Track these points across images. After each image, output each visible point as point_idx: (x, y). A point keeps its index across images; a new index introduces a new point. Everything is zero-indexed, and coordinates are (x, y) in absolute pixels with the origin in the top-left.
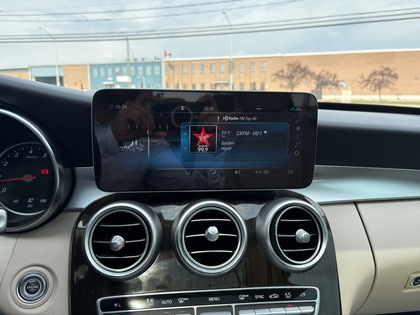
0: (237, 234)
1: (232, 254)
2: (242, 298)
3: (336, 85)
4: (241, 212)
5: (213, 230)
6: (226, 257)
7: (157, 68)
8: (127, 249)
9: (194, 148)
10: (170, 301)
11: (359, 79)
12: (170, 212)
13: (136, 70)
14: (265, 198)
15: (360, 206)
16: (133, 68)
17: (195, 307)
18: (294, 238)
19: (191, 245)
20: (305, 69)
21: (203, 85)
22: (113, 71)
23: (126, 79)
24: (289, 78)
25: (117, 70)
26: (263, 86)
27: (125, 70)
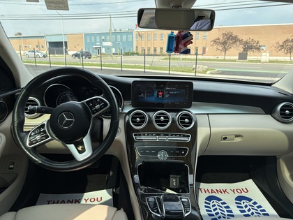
0: (169, 119)
1: (167, 124)
2: (169, 135)
3: (258, 49)
5: (162, 118)
6: (165, 125)
7: (130, 36)
8: (140, 122)
9: (158, 96)
10: (151, 135)
11: (275, 45)
12: (151, 114)
13: (116, 38)
15: (209, 115)
16: (114, 36)
18: (184, 121)
19: (156, 121)
20: (236, 37)
21: (162, 48)
22: (100, 38)
23: (109, 44)
24: (223, 44)
25: (103, 38)
26: (204, 50)
27: (108, 38)
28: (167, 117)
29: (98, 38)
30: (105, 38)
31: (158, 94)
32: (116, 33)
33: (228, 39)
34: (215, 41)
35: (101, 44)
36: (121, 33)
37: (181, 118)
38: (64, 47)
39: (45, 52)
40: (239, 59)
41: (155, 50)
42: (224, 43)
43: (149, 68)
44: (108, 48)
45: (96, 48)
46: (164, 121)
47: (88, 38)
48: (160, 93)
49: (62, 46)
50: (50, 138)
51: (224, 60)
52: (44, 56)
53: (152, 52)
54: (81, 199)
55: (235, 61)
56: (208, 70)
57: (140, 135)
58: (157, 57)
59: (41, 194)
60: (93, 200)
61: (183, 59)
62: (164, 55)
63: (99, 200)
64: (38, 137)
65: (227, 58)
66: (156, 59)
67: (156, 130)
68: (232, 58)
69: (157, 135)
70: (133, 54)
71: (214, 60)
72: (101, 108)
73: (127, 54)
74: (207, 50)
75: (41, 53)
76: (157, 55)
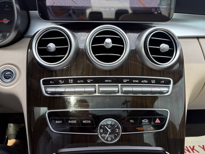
0: (123, 45)
1: (120, 57)
2: (125, 81)
10: (82, 81)
15: (201, 40)
17: (97, 85)
18: (159, 49)
19: (95, 50)
37: (152, 42)
46: (113, 50)
57: (56, 82)
67: (95, 70)
69: (96, 81)
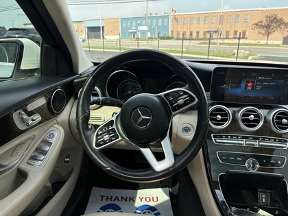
0: (260, 119)
1: (258, 125)
2: (261, 139)
4: (262, 112)
5: (252, 116)
6: (256, 126)
7: (166, 20)
8: (222, 120)
9: (246, 88)
10: (236, 137)
13: (152, 22)
14: (270, 108)
16: (149, 21)
17: (244, 140)
19: (243, 121)
20: (281, 20)
21: (198, 33)
22: (136, 22)
23: (144, 28)
24: (266, 27)
25: (139, 22)
26: (244, 33)
27: (144, 22)
28: (257, 116)
29: (134, 22)
30: (141, 22)
31: (246, 86)
32: (151, 18)
33: (272, 21)
34: (257, 25)
35: (137, 29)
36: (157, 18)
37: (277, 118)
38: (101, 32)
39: (84, 36)
40: (283, 44)
41: (191, 34)
42: (268, 27)
43: (186, 53)
44: (144, 32)
45: (132, 32)
46: (254, 121)
47: (124, 22)
48: (250, 84)
49: (99, 31)
50: (120, 138)
51: (266, 45)
52: (84, 41)
53: (188, 36)
54: (135, 197)
55: (278, 46)
56: (249, 55)
57: (221, 137)
58: (192, 41)
59: (94, 188)
60: (148, 199)
61: (221, 44)
62: (200, 39)
63: (155, 200)
64: (106, 137)
65: (270, 42)
66: (193, 43)
68: (275, 42)
70: (168, 38)
71: (255, 45)
72: (185, 104)
73: (162, 38)
74: (247, 34)
75: (81, 38)
76: (193, 39)
